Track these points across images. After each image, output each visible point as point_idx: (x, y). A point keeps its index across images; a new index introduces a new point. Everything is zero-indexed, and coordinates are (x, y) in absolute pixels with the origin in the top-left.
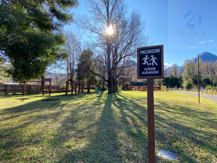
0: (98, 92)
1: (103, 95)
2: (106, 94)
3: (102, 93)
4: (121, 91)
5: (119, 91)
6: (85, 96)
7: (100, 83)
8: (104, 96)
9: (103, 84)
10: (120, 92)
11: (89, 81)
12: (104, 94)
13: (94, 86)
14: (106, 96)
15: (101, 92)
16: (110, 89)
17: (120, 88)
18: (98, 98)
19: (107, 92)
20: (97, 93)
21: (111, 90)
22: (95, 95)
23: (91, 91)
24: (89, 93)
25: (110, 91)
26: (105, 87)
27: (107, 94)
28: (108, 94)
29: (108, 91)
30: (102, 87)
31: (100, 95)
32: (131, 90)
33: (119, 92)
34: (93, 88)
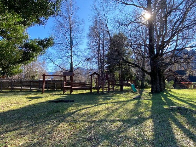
0: (134, 90)
1: (143, 95)
2: (147, 94)
3: (141, 93)
4: (172, 90)
5: (168, 89)
6: (114, 96)
7: (138, 79)
8: (145, 97)
9: (143, 79)
10: (170, 91)
11: (122, 75)
12: (145, 93)
13: (129, 82)
14: (150, 98)
15: (140, 91)
16: (154, 87)
17: (169, 84)
18: (135, 102)
19: (149, 90)
20: (134, 92)
21: (157, 88)
22: (130, 96)
23: (125, 88)
24: (122, 91)
26: (145, 83)
27: (149, 93)
28: (151, 95)
29: (151, 89)
30: (140, 83)
31: (138, 94)
32: (186, 88)
33: (168, 91)
34: (128, 85)
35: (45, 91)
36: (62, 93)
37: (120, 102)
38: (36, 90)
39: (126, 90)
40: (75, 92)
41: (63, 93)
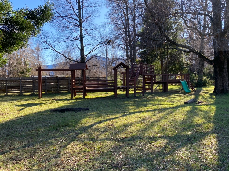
1: (200, 97)
2: (208, 95)
3: (197, 94)
7: (192, 71)
8: (203, 101)
9: (200, 72)
11: (167, 66)
12: (204, 95)
13: (178, 78)
14: (212, 102)
15: (195, 91)
16: (220, 83)
18: (188, 108)
19: (211, 89)
20: (186, 93)
21: (223, 86)
22: (179, 99)
23: (170, 87)
24: (165, 92)
25: (220, 87)
26: (204, 78)
27: (211, 94)
28: (214, 97)
30: (196, 78)
34: (176, 82)
35: (44, 94)
36: (69, 97)
37: (163, 110)
38: (29, 94)
39: (173, 91)
40: (89, 96)
41: (72, 98)
